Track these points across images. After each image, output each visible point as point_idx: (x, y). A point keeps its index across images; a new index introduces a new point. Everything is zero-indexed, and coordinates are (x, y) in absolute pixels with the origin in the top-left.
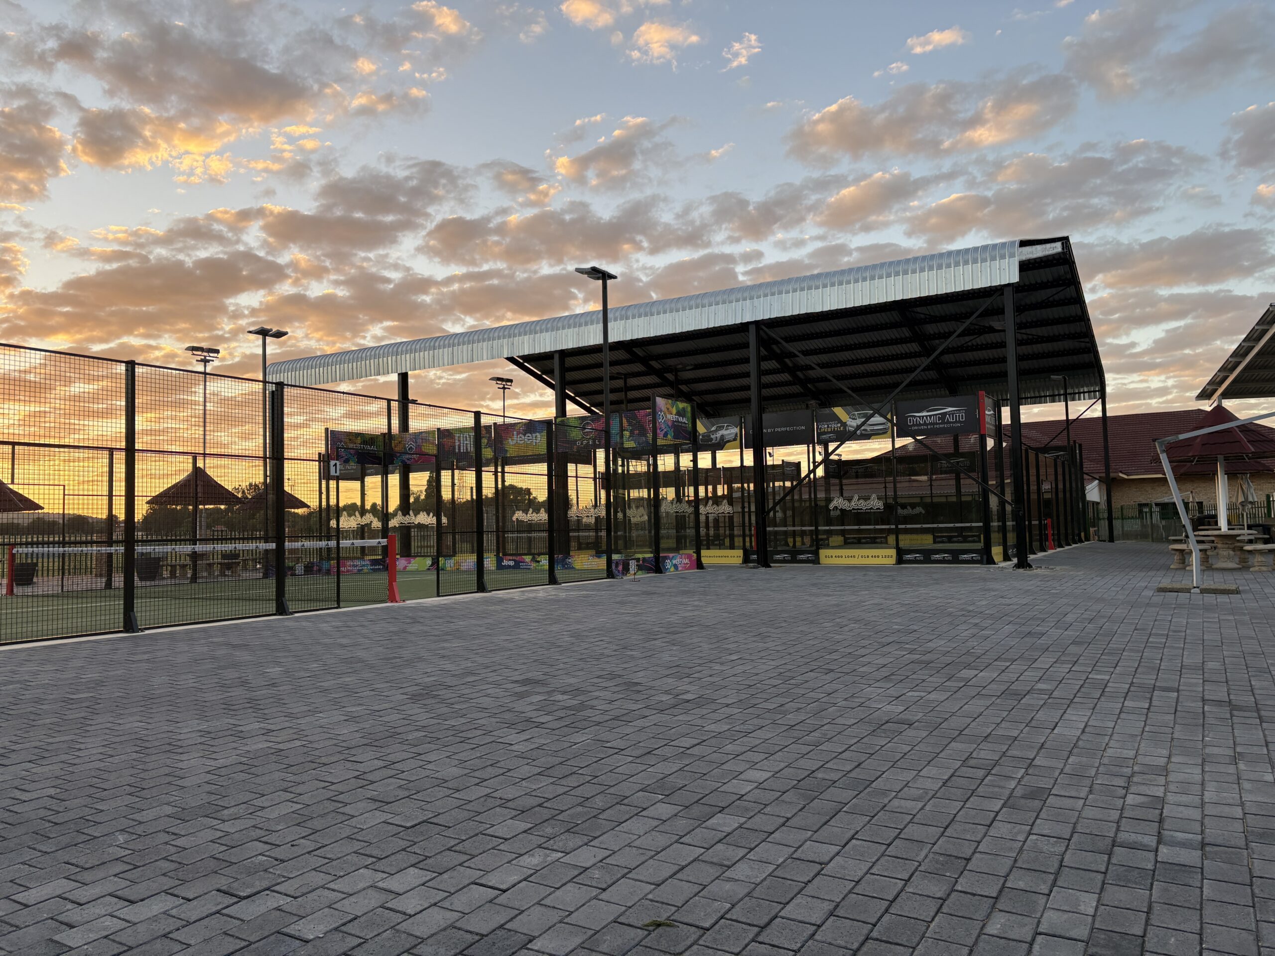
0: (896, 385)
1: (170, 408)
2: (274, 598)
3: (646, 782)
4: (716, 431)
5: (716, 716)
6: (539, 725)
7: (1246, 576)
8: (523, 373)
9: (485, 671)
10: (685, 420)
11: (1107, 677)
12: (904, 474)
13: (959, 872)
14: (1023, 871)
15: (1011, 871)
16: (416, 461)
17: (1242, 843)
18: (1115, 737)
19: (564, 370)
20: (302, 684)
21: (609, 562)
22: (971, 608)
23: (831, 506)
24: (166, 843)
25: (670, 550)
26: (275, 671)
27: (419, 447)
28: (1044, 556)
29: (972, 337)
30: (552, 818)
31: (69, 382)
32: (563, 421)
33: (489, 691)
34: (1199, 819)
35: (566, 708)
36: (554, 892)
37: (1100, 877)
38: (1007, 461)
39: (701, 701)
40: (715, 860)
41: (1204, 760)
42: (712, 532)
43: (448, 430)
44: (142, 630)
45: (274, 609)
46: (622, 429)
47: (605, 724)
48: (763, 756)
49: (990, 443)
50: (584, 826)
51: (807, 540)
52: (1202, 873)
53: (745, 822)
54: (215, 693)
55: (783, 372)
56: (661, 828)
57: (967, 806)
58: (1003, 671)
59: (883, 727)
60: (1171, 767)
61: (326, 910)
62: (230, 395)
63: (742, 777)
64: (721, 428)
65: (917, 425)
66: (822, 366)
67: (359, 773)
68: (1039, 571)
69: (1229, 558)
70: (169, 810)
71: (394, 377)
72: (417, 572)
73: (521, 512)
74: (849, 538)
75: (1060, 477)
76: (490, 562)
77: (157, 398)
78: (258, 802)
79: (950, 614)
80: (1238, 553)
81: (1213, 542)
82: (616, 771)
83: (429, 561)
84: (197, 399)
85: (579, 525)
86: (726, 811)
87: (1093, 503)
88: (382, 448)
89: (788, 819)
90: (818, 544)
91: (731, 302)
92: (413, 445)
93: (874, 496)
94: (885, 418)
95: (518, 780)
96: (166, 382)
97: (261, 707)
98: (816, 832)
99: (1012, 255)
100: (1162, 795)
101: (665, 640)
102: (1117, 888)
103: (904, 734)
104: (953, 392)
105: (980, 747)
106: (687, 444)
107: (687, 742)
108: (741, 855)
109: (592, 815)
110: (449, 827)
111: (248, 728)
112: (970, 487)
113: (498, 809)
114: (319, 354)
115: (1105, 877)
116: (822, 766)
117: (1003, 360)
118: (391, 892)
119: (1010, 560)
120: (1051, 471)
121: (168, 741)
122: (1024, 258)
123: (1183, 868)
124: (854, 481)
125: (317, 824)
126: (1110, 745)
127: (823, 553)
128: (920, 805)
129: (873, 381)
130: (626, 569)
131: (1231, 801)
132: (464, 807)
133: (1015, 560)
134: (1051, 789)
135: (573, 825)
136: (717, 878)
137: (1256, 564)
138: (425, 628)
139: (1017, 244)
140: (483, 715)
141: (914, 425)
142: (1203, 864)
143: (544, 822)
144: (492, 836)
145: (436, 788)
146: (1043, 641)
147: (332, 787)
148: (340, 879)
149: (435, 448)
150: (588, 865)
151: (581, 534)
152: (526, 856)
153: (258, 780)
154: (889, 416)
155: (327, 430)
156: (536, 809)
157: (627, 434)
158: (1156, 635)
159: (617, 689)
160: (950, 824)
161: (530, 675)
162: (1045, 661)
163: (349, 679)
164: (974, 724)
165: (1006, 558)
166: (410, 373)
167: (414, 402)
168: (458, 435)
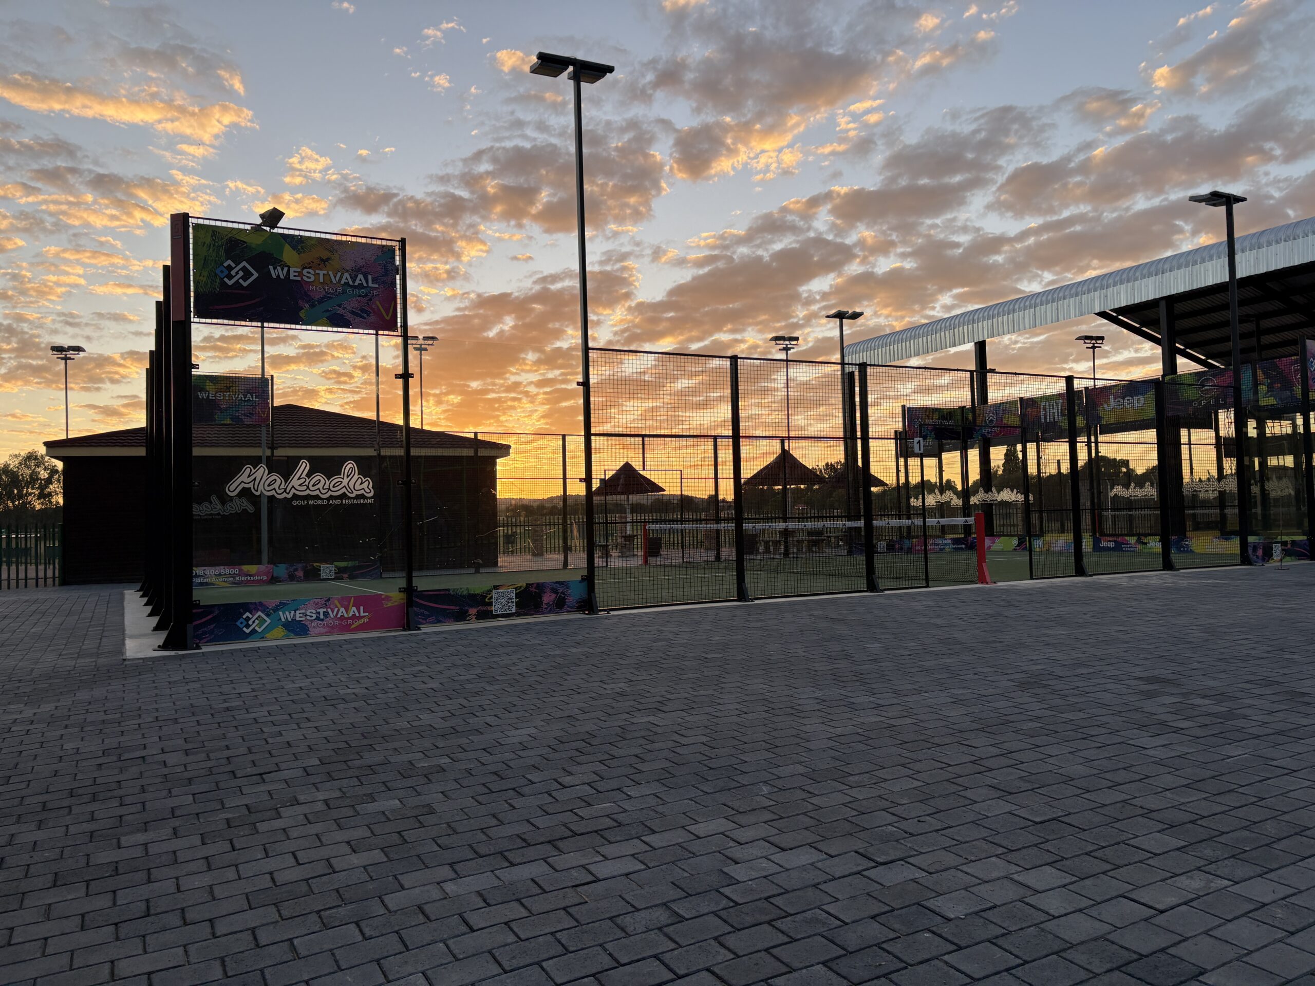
2: (865, 574)
6: (1178, 730)
8: (1114, 327)
9: (1099, 663)
16: (998, 435)
19: (1172, 319)
20: (903, 662)
21: (1244, 545)
24: (804, 800)
27: (1000, 419)
30: (1211, 839)
31: (675, 379)
32: (1173, 379)
33: (1108, 686)
36: (1224, 924)
43: (1032, 399)
44: (753, 600)
45: (866, 585)
46: (1256, 384)
47: (1266, 739)
50: (1254, 854)
54: (823, 664)
61: (963, 891)
71: (970, 347)
72: (1004, 552)
73: (1120, 487)
76: (1087, 544)
78: (882, 774)
83: (1015, 541)
84: (779, 385)
85: (1198, 501)
88: (960, 422)
92: (994, 418)
95: (1160, 790)
109: (1264, 843)
110: (1084, 830)
111: (858, 700)
113: (1140, 819)
118: (1029, 887)
121: (789, 704)
125: (940, 804)
130: (1268, 555)
132: (1098, 810)
135: (1239, 851)
138: (1023, 613)
140: (1105, 711)
143: (1201, 842)
144: (1137, 848)
145: (1063, 785)
148: (972, 864)
149: (1018, 419)
150: (1266, 900)
151: (1198, 511)
153: (876, 752)
155: (903, 407)
156: (1189, 826)
161: (1156, 672)
163: (948, 661)
166: (987, 340)
167: (993, 371)
168: (1043, 404)
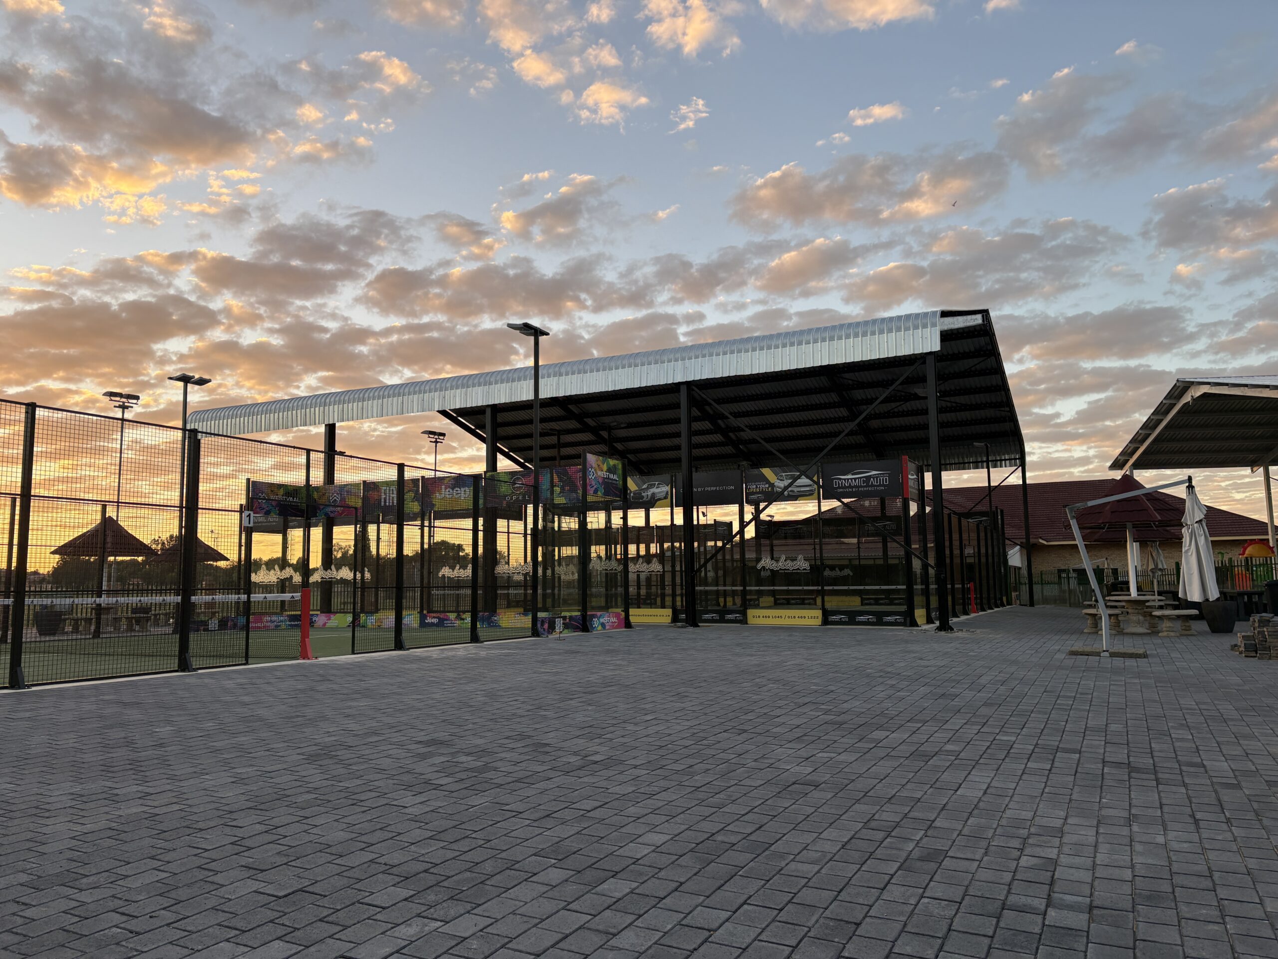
0: (820, 449)
1: (89, 455)
2: (177, 653)
3: (541, 847)
4: (648, 488)
5: (621, 778)
6: (438, 787)
7: (1155, 641)
8: (455, 427)
9: (389, 731)
10: (615, 477)
11: (1013, 739)
12: (832, 536)
13: (848, 937)
14: (912, 935)
15: (899, 935)
16: (340, 514)
17: (1129, 906)
18: (1016, 798)
19: (496, 425)
20: (192, 744)
21: (535, 620)
22: (889, 669)
23: (759, 566)
24: (14, 914)
25: (601, 608)
26: (165, 731)
27: (343, 500)
28: (967, 619)
29: (898, 404)
30: (437, 884)
32: (492, 476)
33: (390, 752)
34: (1090, 880)
35: (467, 770)
37: (987, 941)
38: (930, 525)
39: (609, 763)
40: (601, 928)
41: (1099, 822)
42: (643, 591)
43: (373, 483)
44: (29, 686)
45: (176, 665)
46: (552, 485)
47: (506, 786)
48: (664, 818)
49: (913, 508)
50: (469, 892)
51: (738, 601)
52: (1088, 937)
53: (638, 887)
54: (95, 754)
55: (716, 433)
56: (550, 894)
57: (863, 869)
58: (914, 732)
59: (789, 789)
60: (1066, 828)
62: (153, 443)
63: (640, 840)
64: (652, 486)
65: (842, 488)
66: (753, 428)
67: (237, 839)
68: (960, 634)
69: (1139, 622)
70: (23, 878)
71: (322, 429)
72: (336, 629)
73: (447, 568)
74: (779, 599)
75: (982, 543)
76: (411, 619)
77: (76, 445)
78: (122, 871)
79: (868, 676)
80: (1148, 618)
81: (1123, 607)
82: (512, 834)
83: (349, 618)
84: (114, 446)
85: (509, 582)
86: (619, 876)
87: (1015, 568)
88: (305, 500)
89: (681, 884)
90: (748, 603)
91: (663, 362)
92: (338, 498)
93: (800, 557)
94: (811, 479)
95: (407, 844)
96: (86, 429)
97: (143, 769)
98: (708, 897)
99: (934, 325)
100: (1055, 857)
101: (580, 700)
102: (1002, 952)
103: (810, 795)
104: (880, 456)
105: (883, 808)
106: (617, 501)
107: (588, 805)
108: (629, 921)
109: (480, 881)
110: (325, 896)
111: (124, 791)
112: (896, 550)
113: (380, 876)
114: (249, 402)
115: (992, 941)
116: (722, 829)
117: (925, 427)
119: (933, 623)
120: (974, 536)
121: (35, 804)
122: (946, 328)
123: (1070, 932)
124: (783, 542)
125: (182, 894)
126: (1010, 806)
127: (751, 613)
128: (817, 868)
129: (802, 444)
130: (552, 628)
131: (1122, 864)
132: (344, 874)
133: (937, 623)
134: (947, 851)
135: (458, 891)
136: (601, 947)
137: (1164, 629)
138: (335, 687)
139: (939, 314)
140: (379, 776)
141: (839, 488)
142: (1089, 928)
143: (428, 888)
144: (370, 905)
145: (318, 854)
146: (956, 702)
147: (206, 854)
148: (197, 954)
149: (360, 501)
150: (467, 934)
151: (510, 591)
152: (403, 926)
153: (125, 847)
154: (815, 478)
155: (248, 480)
156: (421, 875)
157: (557, 490)
158: (1064, 697)
159: (526, 750)
160: (844, 887)
161: (435, 736)
162: (957, 722)
163: (244, 739)
164: (880, 785)
165: (930, 621)
166: (337, 425)
167: (342, 454)
168: (384, 488)
